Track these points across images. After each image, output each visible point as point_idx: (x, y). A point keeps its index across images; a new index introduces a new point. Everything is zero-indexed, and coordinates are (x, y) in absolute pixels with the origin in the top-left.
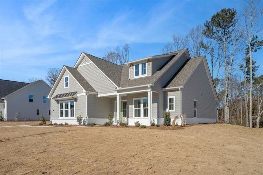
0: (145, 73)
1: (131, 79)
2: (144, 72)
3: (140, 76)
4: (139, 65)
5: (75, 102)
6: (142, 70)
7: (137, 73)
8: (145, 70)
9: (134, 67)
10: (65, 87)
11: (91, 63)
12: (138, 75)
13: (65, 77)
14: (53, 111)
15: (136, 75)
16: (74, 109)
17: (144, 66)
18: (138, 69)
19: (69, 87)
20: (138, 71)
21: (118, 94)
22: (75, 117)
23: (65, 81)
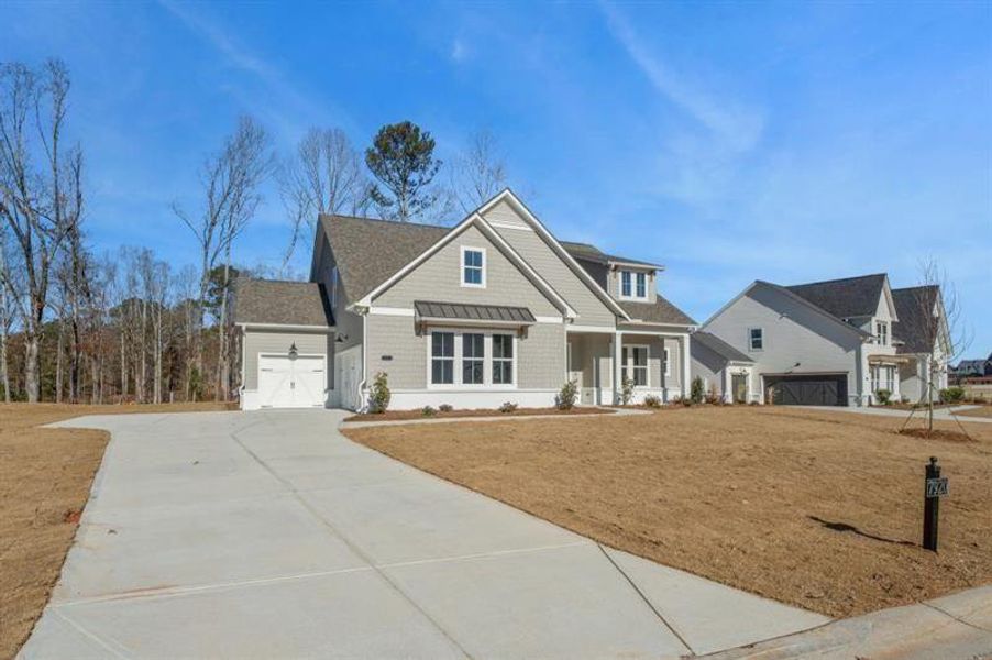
0: (643, 295)
2: (641, 293)
3: (633, 297)
4: (632, 274)
5: (515, 341)
6: (638, 288)
7: (627, 291)
8: (643, 288)
9: (620, 274)
10: (463, 284)
11: (529, 229)
12: (629, 294)
13: (463, 249)
14: (384, 358)
15: (624, 294)
16: (515, 360)
17: (641, 280)
18: (629, 281)
19: (488, 286)
20: (629, 287)
21: (619, 333)
22: (516, 385)
23: (467, 263)
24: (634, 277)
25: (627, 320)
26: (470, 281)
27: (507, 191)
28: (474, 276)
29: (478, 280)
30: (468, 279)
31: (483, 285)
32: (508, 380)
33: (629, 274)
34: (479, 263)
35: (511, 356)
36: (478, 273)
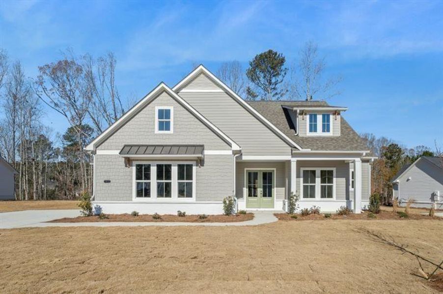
0: (328, 131)
1: (300, 135)
2: (326, 128)
3: (319, 133)
4: (318, 116)
5: (194, 168)
6: (324, 126)
7: (313, 128)
8: (328, 126)
9: (308, 117)
10: (157, 131)
11: (221, 91)
12: (315, 131)
13: (157, 108)
14: (105, 182)
15: (311, 131)
16: (194, 181)
17: (326, 119)
18: (316, 121)
19: (174, 132)
20: (316, 126)
21: (294, 160)
22: (195, 199)
23: (159, 118)
24: (320, 118)
25: (299, 150)
26: (163, 130)
27: (201, 67)
28: (164, 126)
29: (168, 128)
30: (161, 128)
31: (172, 131)
32: (190, 195)
33: (315, 116)
34: (168, 116)
35: (191, 179)
36: (168, 124)
